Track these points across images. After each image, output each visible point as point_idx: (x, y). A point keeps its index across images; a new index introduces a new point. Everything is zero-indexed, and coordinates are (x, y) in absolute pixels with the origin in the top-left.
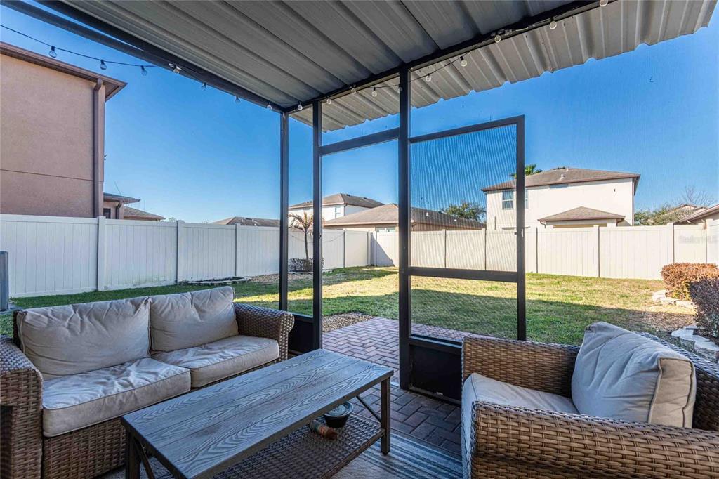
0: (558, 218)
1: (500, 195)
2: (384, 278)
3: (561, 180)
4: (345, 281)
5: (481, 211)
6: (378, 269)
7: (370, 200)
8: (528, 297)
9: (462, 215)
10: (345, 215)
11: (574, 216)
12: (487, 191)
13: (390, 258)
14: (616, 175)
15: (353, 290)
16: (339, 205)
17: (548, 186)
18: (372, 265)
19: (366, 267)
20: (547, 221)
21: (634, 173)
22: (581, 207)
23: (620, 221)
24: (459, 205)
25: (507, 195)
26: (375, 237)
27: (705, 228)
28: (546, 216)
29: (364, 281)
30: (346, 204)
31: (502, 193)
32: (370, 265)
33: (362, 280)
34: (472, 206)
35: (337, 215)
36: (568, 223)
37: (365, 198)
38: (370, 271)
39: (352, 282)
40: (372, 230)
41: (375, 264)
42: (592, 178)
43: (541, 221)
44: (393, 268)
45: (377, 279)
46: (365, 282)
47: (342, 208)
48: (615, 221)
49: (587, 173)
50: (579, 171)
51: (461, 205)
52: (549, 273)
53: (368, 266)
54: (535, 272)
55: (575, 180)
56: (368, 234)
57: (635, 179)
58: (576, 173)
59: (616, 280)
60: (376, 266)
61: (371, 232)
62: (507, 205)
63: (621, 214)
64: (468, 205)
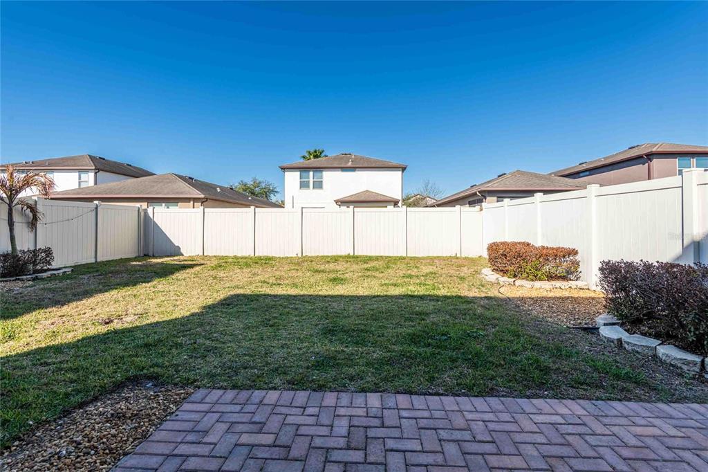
0: (353, 199)
1: (297, 174)
2: (174, 277)
3: (350, 164)
4: (101, 291)
5: (273, 191)
6: (159, 260)
7: (135, 168)
9: (253, 193)
10: (96, 183)
11: (362, 199)
12: (284, 169)
13: (176, 245)
14: (391, 165)
15: (121, 309)
16: (87, 171)
17: (340, 169)
18: (146, 256)
19: (135, 259)
20: (341, 202)
21: (403, 164)
23: (396, 203)
24: (250, 183)
25: (304, 174)
26: (151, 216)
27: (481, 210)
28: (341, 197)
29: (138, 287)
30: (97, 170)
31: (299, 173)
32: (142, 255)
33: (134, 284)
34: (263, 185)
35: (82, 184)
36: (375, 204)
37: (128, 165)
38: (145, 266)
39: (114, 292)
40: (144, 205)
41: (151, 254)
42: (373, 165)
43: (336, 202)
44: (181, 258)
45: (164, 281)
46: (143, 289)
47: (92, 175)
49: (369, 160)
50: (362, 158)
51: (252, 183)
52: (365, 254)
53: (139, 257)
54: (352, 254)
55: (361, 166)
56: (139, 211)
57: (403, 169)
58: (360, 159)
59: (423, 258)
60: (153, 256)
61: (143, 208)
62: (304, 185)
63: (396, 197)
64: (260, 183)
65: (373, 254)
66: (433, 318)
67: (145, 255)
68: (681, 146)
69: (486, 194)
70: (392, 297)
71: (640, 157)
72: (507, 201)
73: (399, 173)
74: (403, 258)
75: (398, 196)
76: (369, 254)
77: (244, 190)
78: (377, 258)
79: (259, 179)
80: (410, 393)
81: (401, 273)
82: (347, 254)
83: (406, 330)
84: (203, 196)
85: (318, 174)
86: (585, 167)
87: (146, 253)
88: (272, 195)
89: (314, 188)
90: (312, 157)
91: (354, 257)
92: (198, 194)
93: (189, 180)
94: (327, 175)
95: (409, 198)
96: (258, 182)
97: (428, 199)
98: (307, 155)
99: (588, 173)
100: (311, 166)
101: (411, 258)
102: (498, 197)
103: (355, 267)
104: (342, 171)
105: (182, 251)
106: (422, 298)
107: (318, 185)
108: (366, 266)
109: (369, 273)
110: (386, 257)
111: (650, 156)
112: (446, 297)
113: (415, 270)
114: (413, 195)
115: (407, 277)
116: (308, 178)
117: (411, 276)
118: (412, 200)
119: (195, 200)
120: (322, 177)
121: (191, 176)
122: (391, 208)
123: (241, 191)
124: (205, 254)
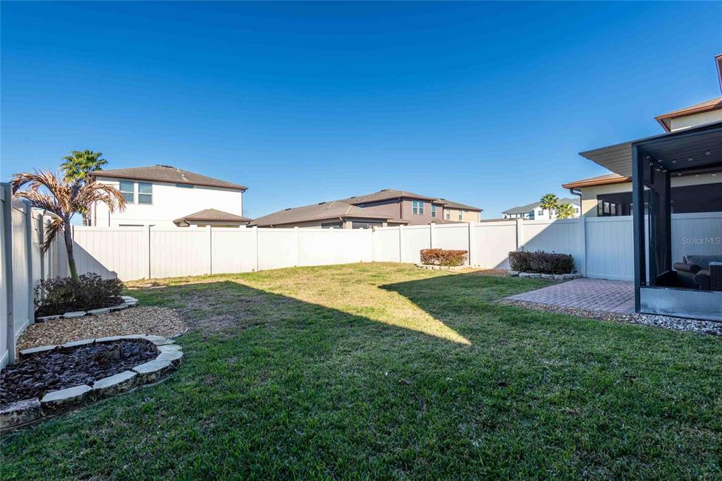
14: (230, 185)
20: (192, 220)
21: (241, 185)
22: (211, 209)
25: (126, 185)
31: (119, 183)
43: (187, 219)
48: (246, 223)
49: (203, 178)
57: (243, 190)
62: (125, 198)
68: (412, 194)
69: (346, 219)
71: (396, 199)
73: (238, 195)
85: (145, 187)
89: (139, 202)
94: (157, 190)
100: (136, 177)
102: (353, 222)
104: (178, 186)
107: (146, 199)
111: (402, 199)
116: (132, 190)
120: (151, 191)
122: (243, 227)
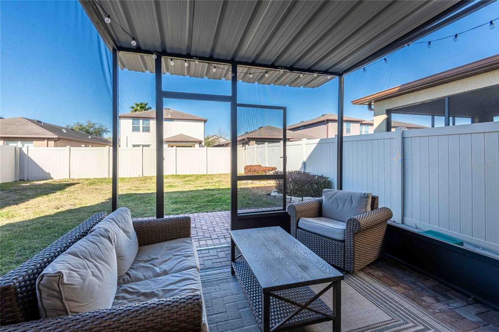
0: (170, 140)
1: (131, 121)
3: (169, 116)
5: (105, 131)
8: (166, 190)
9: (88, 132)
11: (178, 140)
13: (47, 172)
18: (22, 180)
21: (205, 118)
22: (182, 134)
24: (85, 124)
25: (136, 122)
26: (26, 152)
27: (245, 149)
32: (18, 180)
34: (97, 126)
40: (19, 144)
41: (26, 178)
42: (186, 118)
48: (199, 143)
49: (183, 115)
50: (179, 113)
51: (86, 124)
52: (183, 174)
53: (16, 181)
54: (175, 174)
55: (177, 118)
56: (15, 149)
57: (205, 121)
58: (177, 113)
59: (216, 175)
60: (28, 180)
61: (19, 146)
62: (135, 129)
63: (201, 139)
64: (94, 125)
65: (188, 174)
66: (217, 196)
67: (20, 180)
69: (250, 139)
70: (200, 190)
71: (324, 121)
72: (266, 144)
73: (201, 125)
74: (205, 175)
75: (202, 138)
76: (185, 174)
77: (79, 129)
78: (190, 176)
79: (93, 121)
80: (207, 212)
81: (204, 182)
82: (172, 174)
83: (206, 199)
84: (56, 137)
85: (146, 122)
86: (303, 124)
87: (21, 179)
88: (104, 134)
89: (143, 131)
90: (139, 107)
91: (176, 176)
92: (51, 135)
93: (39, 123)
95: (209, 138)
96: (92, 123)
97: (221, 138)
98: (135, 106)
99: (303, 128)
100: (141, 116)
101: (209, 175)
102: (256, 141)
103: (179, 180)
105: (52, 176)
106: (213, 190)
107: (146, 129)
108: (184, 179)
109: (187, 183)
110: (196, 175)
111: (327, 121)
112: (223, 189)
113: (211, 180)
114: (211, 136)
115: (207, 183)
116: (139, 124)
117: (209, 183)
118: (211, 139)
119: (49, 139)
120: (149, 124)
121: (40, 120)
123: (77, 130)
124: (71, 178)
